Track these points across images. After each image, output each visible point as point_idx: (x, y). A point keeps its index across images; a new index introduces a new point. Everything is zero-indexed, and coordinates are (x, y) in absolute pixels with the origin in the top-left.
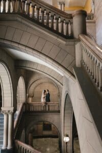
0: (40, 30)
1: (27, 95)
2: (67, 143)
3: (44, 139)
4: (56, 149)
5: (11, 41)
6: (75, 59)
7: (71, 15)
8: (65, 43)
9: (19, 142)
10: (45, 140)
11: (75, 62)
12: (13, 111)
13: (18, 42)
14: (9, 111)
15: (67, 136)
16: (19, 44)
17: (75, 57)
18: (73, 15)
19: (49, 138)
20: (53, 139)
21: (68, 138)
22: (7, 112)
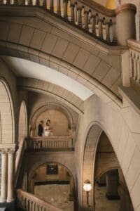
0: (70, 31)
1: (30, 126)
2: (88, 192)
3: (48, 186)
4: (66, 199)
5: (29, 48)
6: (121, 75)
7: (113, 11)
8: (106, 51)
9: (22, 192)
10: (50, 187)
11: (121, 79)
12: (14, 150)
13: (39, 48)
14: (9, 149)
15: (89, 182)
16: (40, 51)
17: (121, 72)
18: (117, 11)
19: (55, 185)
20: (61, 185)
21: (90, 185)
22: (6, 150)
